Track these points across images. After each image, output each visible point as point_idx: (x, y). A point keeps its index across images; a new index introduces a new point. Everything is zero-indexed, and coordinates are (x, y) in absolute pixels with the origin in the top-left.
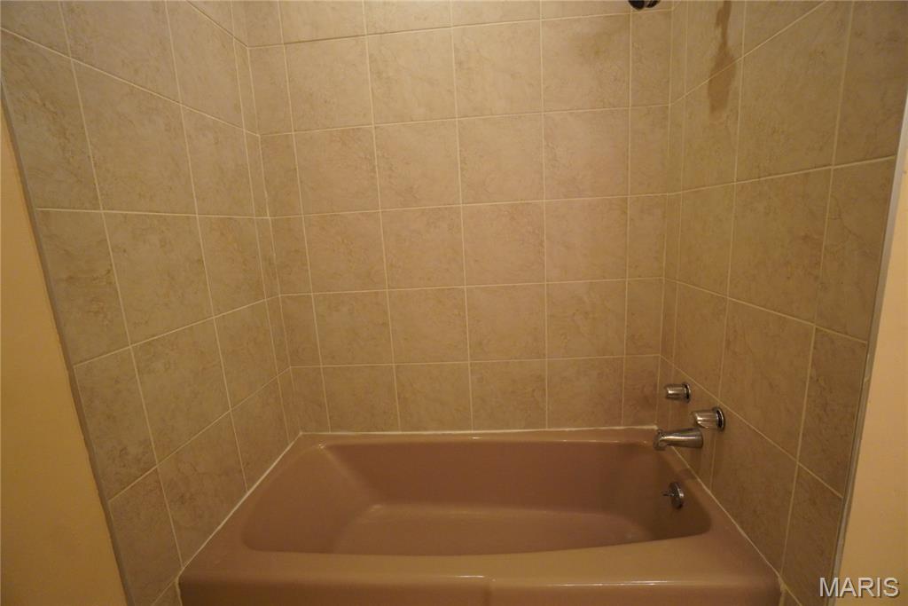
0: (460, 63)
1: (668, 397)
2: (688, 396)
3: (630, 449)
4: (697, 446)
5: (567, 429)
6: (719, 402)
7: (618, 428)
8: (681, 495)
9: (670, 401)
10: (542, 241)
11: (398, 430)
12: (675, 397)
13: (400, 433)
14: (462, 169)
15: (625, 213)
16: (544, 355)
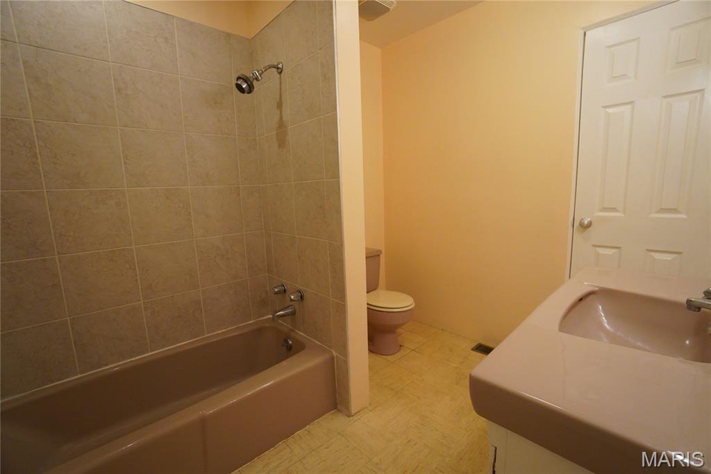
0: (119, 90)
1: (276, 293)
2: (285, 291)
3: (258, 332)
4: (293, 313)
5: (220, 332)
6: (300, 287)
7: (250, 322)
8: (290, 342)
9: (276, 295)
10: (190, 213)
11: (77, 374)
12: (278, 293)
13: (80, 376)
14: (125, 163)
15: (239, 195)
16: (198, 286)
